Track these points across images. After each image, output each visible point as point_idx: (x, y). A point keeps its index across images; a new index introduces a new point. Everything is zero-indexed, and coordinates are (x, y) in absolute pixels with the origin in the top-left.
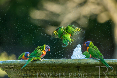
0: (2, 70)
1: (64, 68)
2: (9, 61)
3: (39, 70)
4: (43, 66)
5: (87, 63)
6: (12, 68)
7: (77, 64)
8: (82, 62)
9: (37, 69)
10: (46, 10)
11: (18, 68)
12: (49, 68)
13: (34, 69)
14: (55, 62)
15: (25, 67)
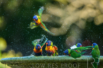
0: (8, 66)
2: (14, 58)
4: (44, 62)
5: (83, 60)
6: (17, 64)
7: (74, 60)
14: (54, 59)
15: (28, 63)
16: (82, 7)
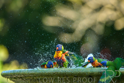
0: (10, 80)
2: (18, 71)
4: (54, 76)
5: (100, 72)
6: (21, 77)
10: (60, 16)
11: (27, 78)
14: (66, 71)
15: (34, 76)
16: (100, 8)
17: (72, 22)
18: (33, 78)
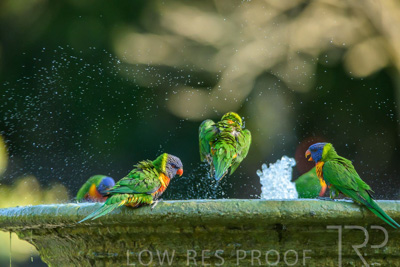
0: (21, 238)
1: (232, 231)
2: (46, 208)
3: (148, 236)
4: (160, 225)
5: (311, 214)
6: (56, 230)
7: (278, 217)
8: (292, 210)
9: (138, 235)
10: (171, 33)
11: (74, 233)
12: (181, 230)
13: (129, 235)
14: (201, 210)
15: (99, 226)
16: (301, 8)
17: (210, 50)
18: (95, 233)
